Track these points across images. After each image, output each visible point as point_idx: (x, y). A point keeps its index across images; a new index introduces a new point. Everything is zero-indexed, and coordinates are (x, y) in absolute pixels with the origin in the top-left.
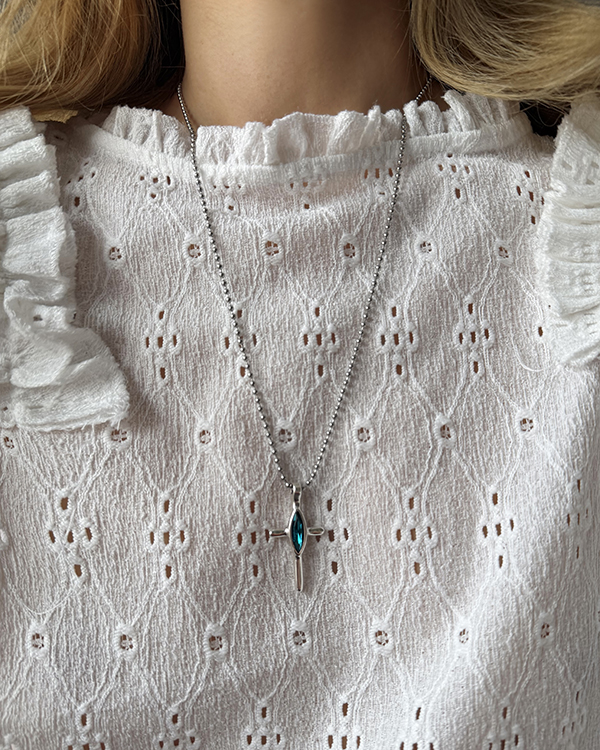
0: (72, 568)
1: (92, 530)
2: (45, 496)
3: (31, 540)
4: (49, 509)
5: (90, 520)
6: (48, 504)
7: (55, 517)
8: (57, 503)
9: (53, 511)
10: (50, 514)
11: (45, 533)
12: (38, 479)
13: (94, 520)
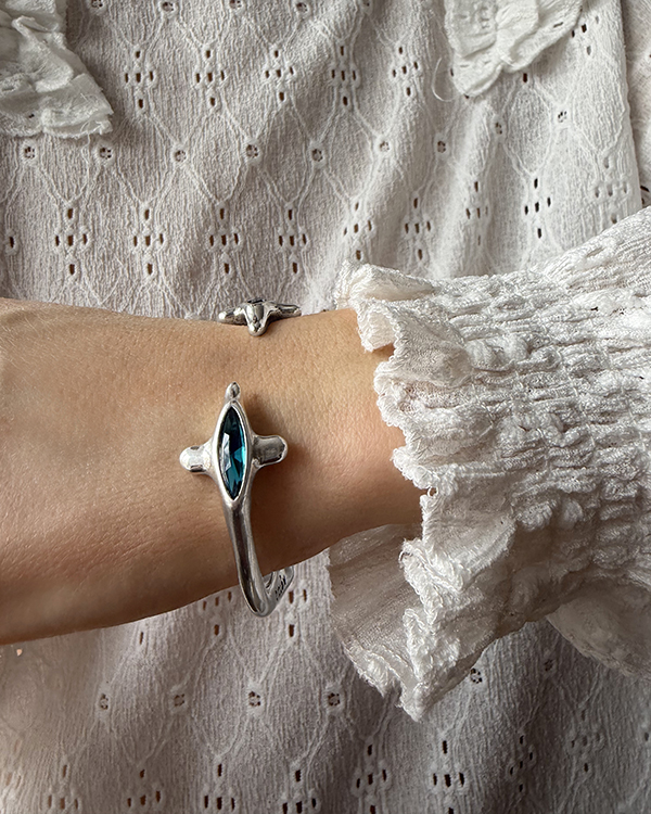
0: (67, 267)
1: (88, 235)
2: (56, 206)
3: (40, 245)
4: (59, 218)
5: (88, 228)
6: (58, 214)
7: (63, 224)
8: (65, 214)
9: (62, 219)
10: (59, 222)
11: (53, 238)
12: (51, 190)
13: (91, 227)
